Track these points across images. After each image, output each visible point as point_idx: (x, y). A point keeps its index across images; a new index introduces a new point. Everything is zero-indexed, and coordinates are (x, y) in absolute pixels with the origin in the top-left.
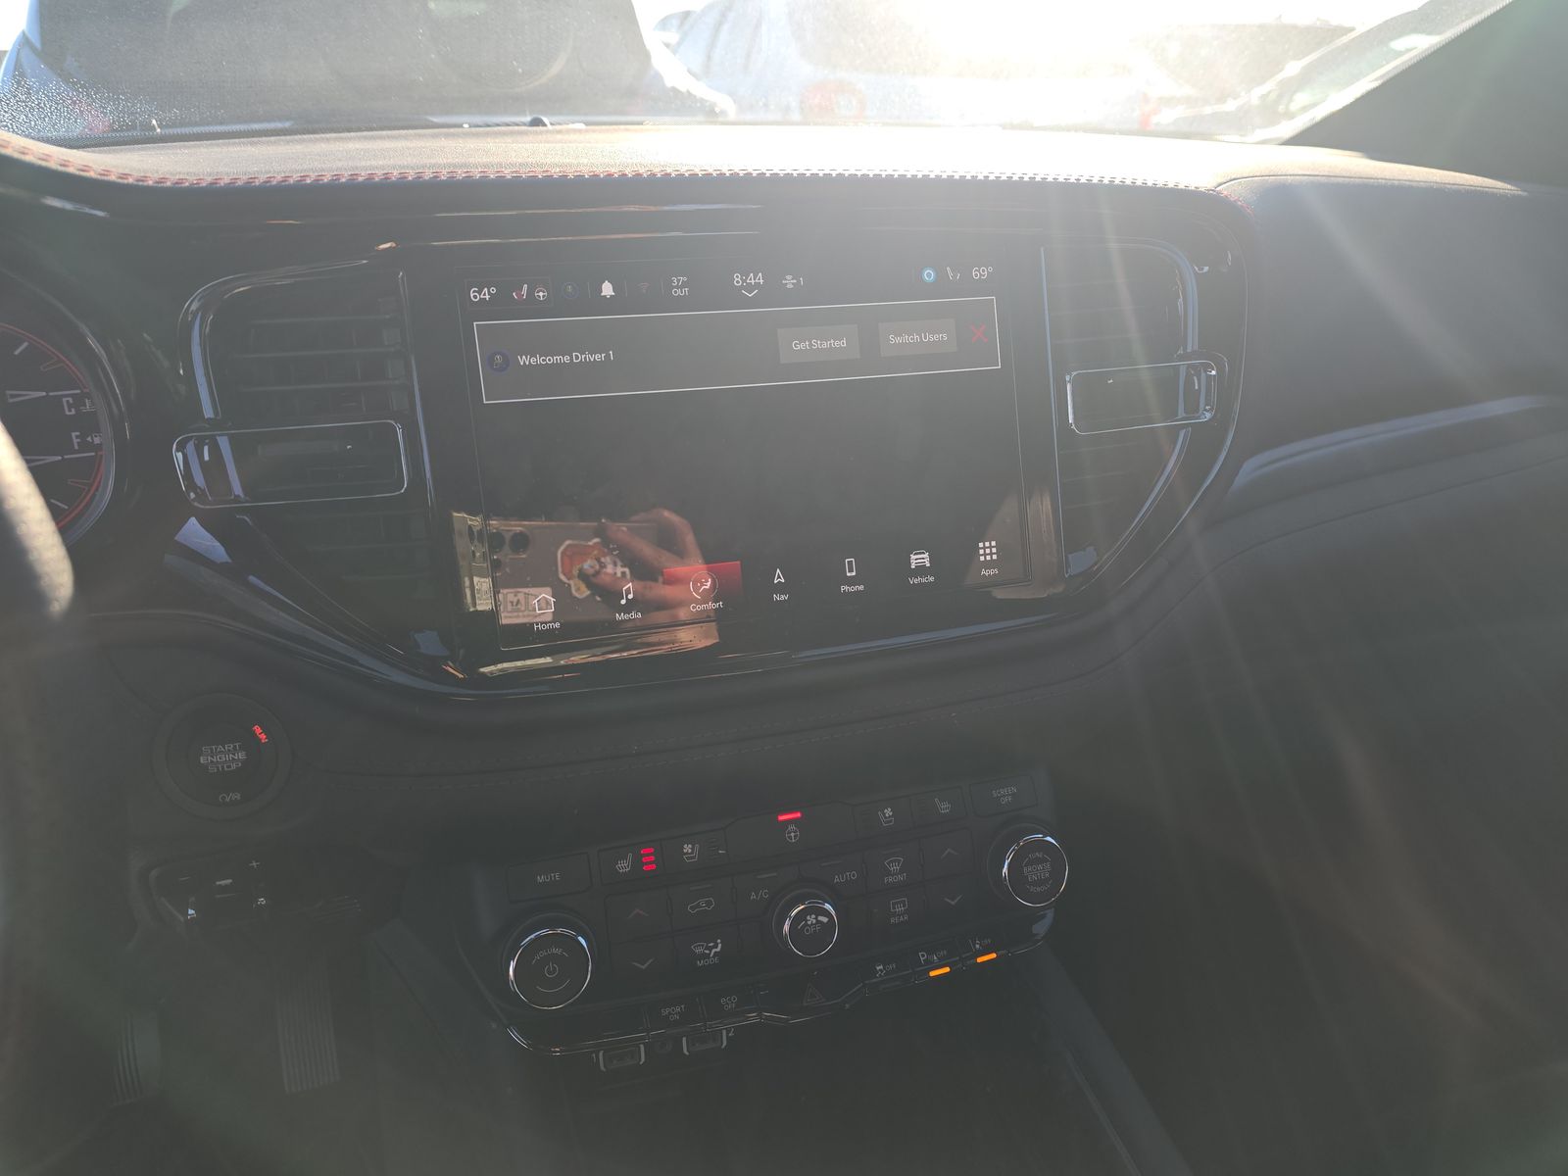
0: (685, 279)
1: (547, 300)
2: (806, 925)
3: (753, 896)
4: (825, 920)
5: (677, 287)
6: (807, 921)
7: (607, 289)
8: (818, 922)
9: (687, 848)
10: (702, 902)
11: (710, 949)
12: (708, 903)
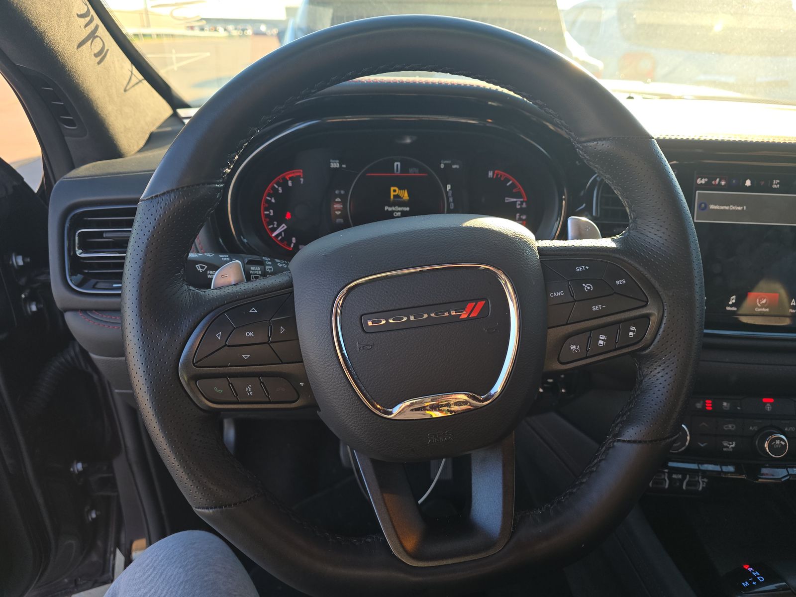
0: (779, 181)
1: (725, 185)
2: (775, 444)
3: (751, 428)
4: (783, 443)
5: (775, 184)
6: (776, 442)
7: (748, 183)
8: (780, 443)
9: (725, 404)
10: (730, 426)
11: (730, 445)
12: (733, 427)
